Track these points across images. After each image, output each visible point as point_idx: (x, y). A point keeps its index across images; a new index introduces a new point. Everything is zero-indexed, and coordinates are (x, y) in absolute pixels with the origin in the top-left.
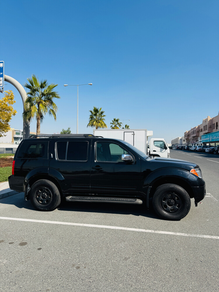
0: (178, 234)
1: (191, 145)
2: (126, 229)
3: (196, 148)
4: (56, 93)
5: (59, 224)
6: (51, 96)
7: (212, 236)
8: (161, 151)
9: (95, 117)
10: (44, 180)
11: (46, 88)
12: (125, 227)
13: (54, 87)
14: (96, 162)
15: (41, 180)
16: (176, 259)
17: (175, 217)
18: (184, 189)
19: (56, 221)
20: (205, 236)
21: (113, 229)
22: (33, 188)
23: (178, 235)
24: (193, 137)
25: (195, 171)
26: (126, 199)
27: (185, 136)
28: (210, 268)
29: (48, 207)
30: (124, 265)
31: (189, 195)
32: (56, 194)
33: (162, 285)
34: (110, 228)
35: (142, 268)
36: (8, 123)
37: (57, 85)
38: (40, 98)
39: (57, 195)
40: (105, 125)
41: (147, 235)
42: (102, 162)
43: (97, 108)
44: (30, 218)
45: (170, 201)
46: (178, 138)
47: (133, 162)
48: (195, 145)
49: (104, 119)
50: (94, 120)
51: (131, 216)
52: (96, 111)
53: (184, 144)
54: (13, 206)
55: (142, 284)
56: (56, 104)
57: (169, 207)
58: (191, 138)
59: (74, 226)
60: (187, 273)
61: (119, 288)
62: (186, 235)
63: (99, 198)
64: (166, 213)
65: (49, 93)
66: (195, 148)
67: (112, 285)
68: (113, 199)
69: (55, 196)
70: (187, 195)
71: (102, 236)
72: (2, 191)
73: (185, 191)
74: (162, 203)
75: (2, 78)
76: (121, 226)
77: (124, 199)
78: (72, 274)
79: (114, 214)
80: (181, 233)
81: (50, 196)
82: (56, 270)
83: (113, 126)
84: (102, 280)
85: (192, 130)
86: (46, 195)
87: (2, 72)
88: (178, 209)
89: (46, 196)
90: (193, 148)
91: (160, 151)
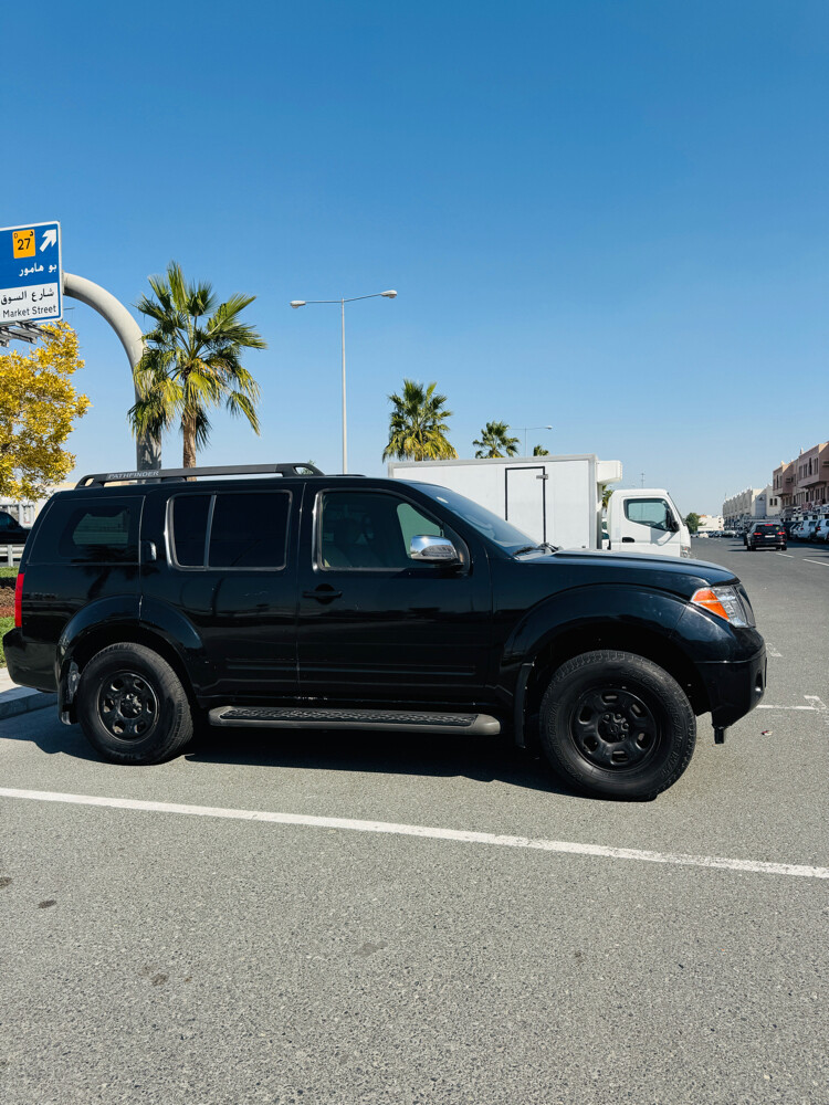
0: (625, 853)
1: (801, 519)
2: (416, 833)
3: (818, 529)
4: (249, 331)
5: (162, 813)
6: (231, 343)
7: (768, 864)
8: (654, 540)
9: (410, 421)
10: (125, 644)
11: (210, 314)
12: (418, 824)
13: (240, 308)
14: (319, 569)
15: (116, 647)
16: (578, 955)
17: (630, 785)
18: (665, 673)
19: (158, 800)
20: (737, 864)
21: (364, 834)
22: (87, 677)
23: (621, 856)
24: (806, 487)
25: (712, 597)
26: (438, 717)
27: (776, 483)
28: (713, 995)
29: (147, 750)
30: (351, 973)
31: (685, 698)
32: (170, 700)
33: (474, 1059)
34: (353, 827)
35: (419, 988)
36: (62, 446)
37: (253, 299)
38: (193, 355)
39: (176, 702)
40: (450, 449)
41: (493, 858)
42: (340, 569)
43: (418, 383)
44: (67, 790)
45: (610, 720)
46: (750, 493)
47: (460, 567)
48: (815, 517)
49: (446, 428)
50: (408, 431)
51: (460, 781)
52: (414, 395)
53: (771, 517)
54: (29, 747)
55: (390, 1052)
56: (250, 372)
57: (605, 746)
58: (801, 490)
59: (218, 819)
60: (603, 1011)
61: (291, 1066)
62: (657, 857)
63: (332, 713)
64: (595, 770)
65: (221, 332)
66: (813, 530)
67: (264, 1054)
68: (386, 714)
69: (168, 705)
70: (678, 694)
71: (309, 859)
72: (5, 694)
73: (671, 680)
74: (576, 729)
75: (54, 286)
76: (403, 820)
77: (430, 716)
78: (126, 1004)
79: (392, 776)
80: (638, 852)
81: (152, 709)
82: (72, 985)
83: (486, 450)
84: (232, 1032)
85: (802, 457)
86: (138, 704)
87: (56, 262)
88: (642, 755)
89: (137, 707)
90: (805, 530)
91: (649, 539)
